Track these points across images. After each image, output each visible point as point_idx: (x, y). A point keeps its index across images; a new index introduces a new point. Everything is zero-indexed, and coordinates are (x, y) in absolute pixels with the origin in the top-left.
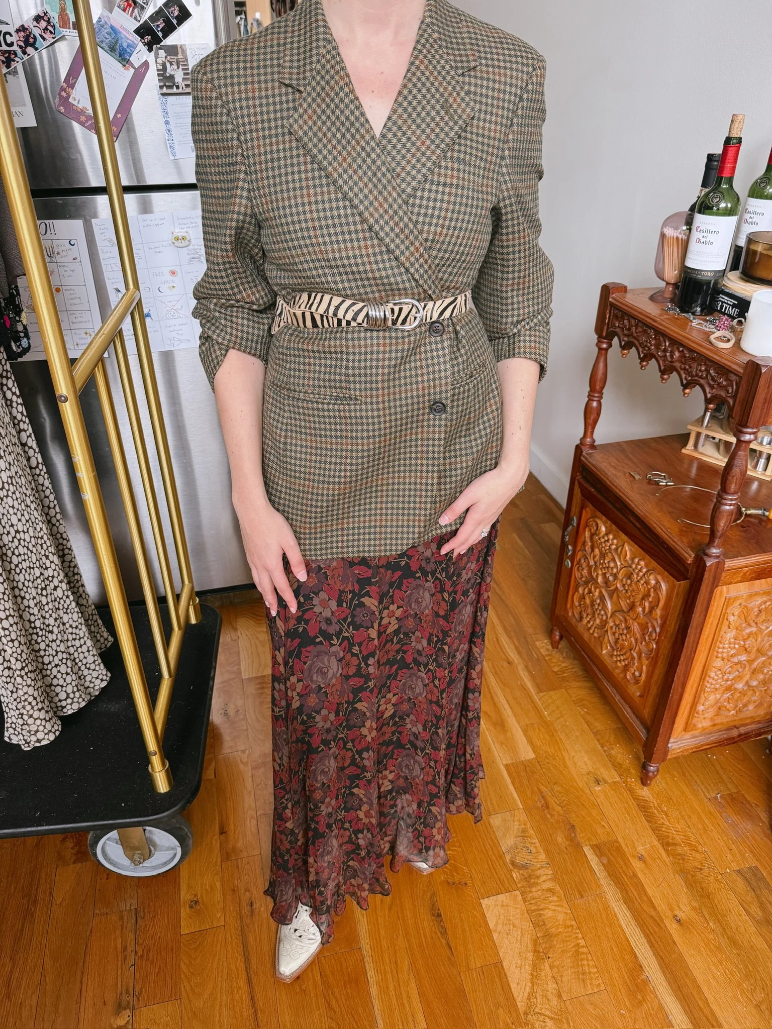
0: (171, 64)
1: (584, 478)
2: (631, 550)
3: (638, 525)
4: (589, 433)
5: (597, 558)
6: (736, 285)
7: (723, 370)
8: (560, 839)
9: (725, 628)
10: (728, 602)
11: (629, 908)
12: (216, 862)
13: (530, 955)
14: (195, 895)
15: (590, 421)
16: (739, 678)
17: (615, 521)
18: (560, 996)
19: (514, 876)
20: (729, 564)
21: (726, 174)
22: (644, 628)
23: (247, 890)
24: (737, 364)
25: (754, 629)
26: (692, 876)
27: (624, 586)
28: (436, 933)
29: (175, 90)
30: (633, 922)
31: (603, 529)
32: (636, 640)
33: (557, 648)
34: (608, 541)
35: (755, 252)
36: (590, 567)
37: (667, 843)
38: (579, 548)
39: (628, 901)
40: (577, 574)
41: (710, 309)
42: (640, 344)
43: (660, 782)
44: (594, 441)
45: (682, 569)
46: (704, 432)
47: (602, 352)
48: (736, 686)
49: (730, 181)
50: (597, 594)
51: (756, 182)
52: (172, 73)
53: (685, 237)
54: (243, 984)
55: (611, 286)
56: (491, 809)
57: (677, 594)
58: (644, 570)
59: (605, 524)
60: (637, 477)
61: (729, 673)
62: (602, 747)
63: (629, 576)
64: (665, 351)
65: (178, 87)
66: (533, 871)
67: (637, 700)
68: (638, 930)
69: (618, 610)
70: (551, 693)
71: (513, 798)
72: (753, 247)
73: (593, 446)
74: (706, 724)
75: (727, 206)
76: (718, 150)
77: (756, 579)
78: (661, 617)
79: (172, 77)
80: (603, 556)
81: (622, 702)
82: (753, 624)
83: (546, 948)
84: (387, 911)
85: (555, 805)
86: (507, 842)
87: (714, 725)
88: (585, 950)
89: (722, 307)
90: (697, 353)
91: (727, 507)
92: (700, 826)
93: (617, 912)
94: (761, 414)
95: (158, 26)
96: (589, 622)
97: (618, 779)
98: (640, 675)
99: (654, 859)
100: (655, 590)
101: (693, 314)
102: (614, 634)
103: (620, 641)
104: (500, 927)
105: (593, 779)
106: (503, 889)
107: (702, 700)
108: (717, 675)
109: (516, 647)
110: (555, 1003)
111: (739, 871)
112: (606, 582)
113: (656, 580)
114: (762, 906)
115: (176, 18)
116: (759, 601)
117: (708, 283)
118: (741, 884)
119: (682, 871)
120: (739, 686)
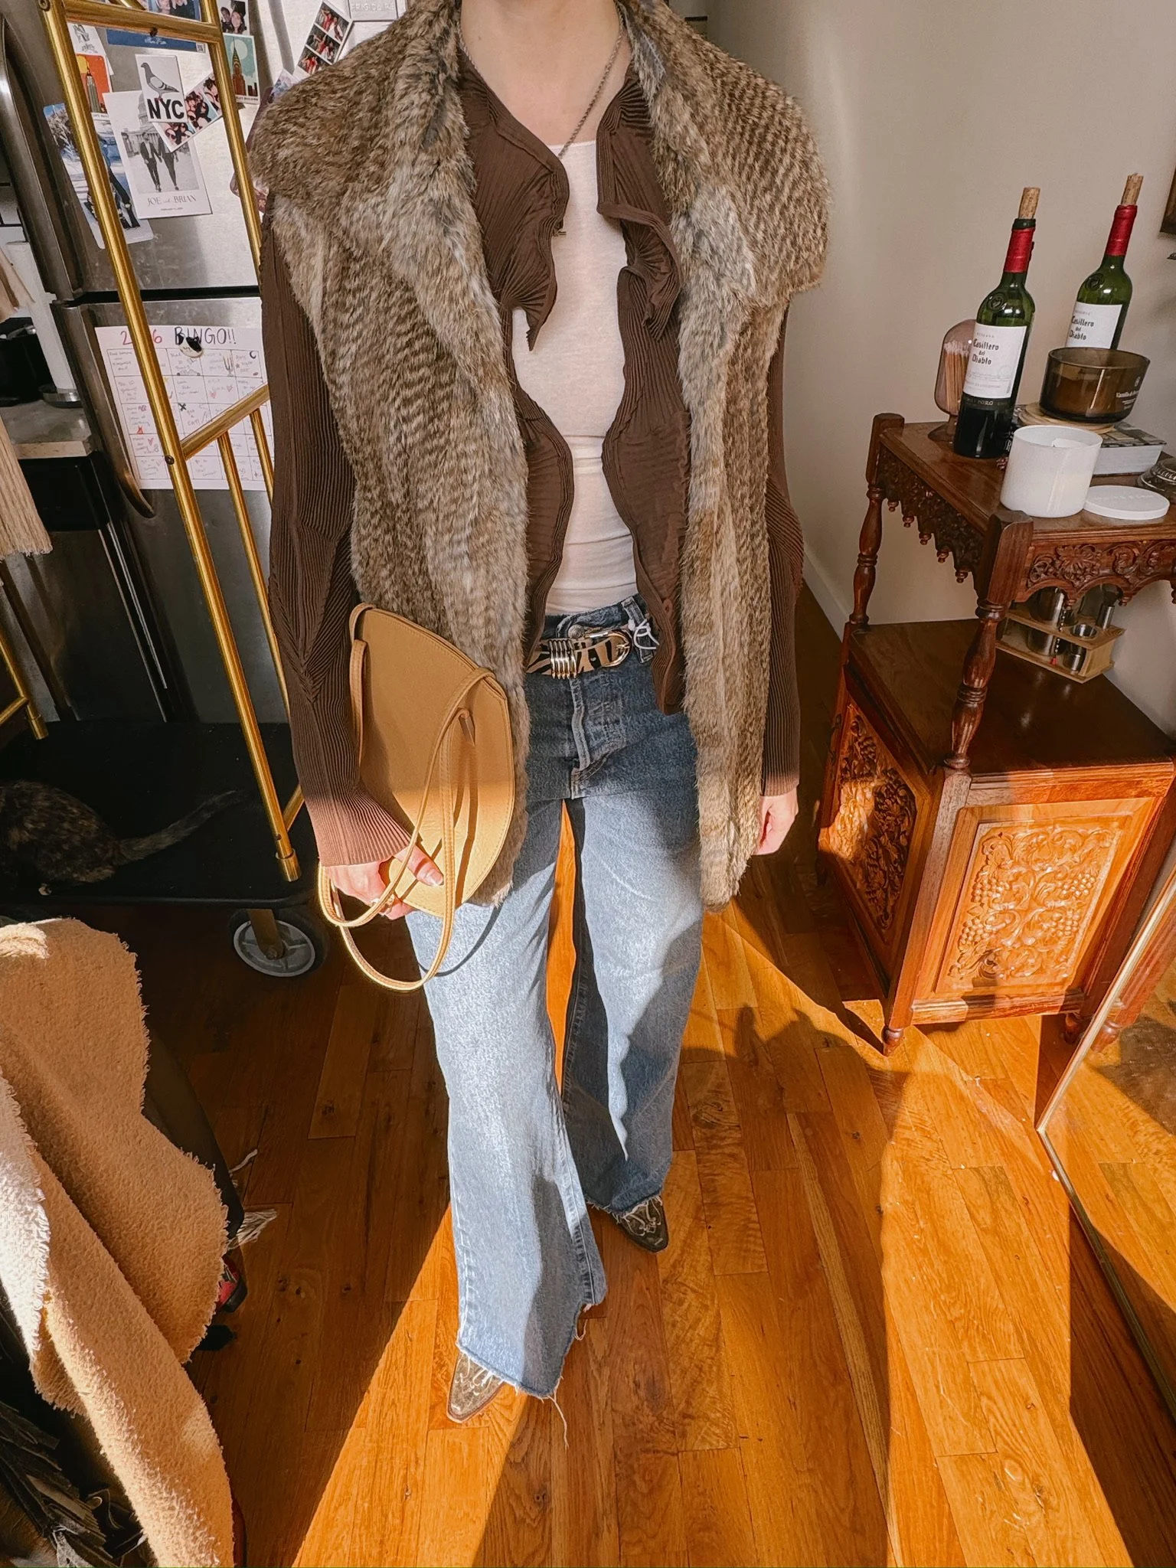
4: (860, 610)
7: (972, 528)
8: (762, 1100)
11: (823, 1190)
12: (362, 1071)
13: (691, 1220)
15: (862, 591)
16: (1005, 932)
18: (711, 1269)
19: (694, 1132)
25: (1023, 870)
30: (824, 1206)
34: (866, 748)
35: (1056, 376)
38: (842, 755)
39: (824, 1181)
42: (905, 495)
44: (867, 620)
47: (875, 504)
48: (1004, 942)
49: (1020, 278)
51: (1087, 281)
53: (964, 354)
55: (886, 418)
66: (718, 1131)
68: (826, 1215)
70: (800, 935)
72: (1054, 370)
73: (863, 626)
82: (1022, 863)
83: (709, 1216)
86: (696, 1096)
88: (755, 1226)
91: (971, 705)
93: (806, 1191)
105: (822, 1040)
109: (772, 879)
110: (703, 1276)
111: (977, 1170)
116: (1028, 832)
117: (990, 416)
118: (975, 1185)
119: (904, 1160)
120: (1008, 942)
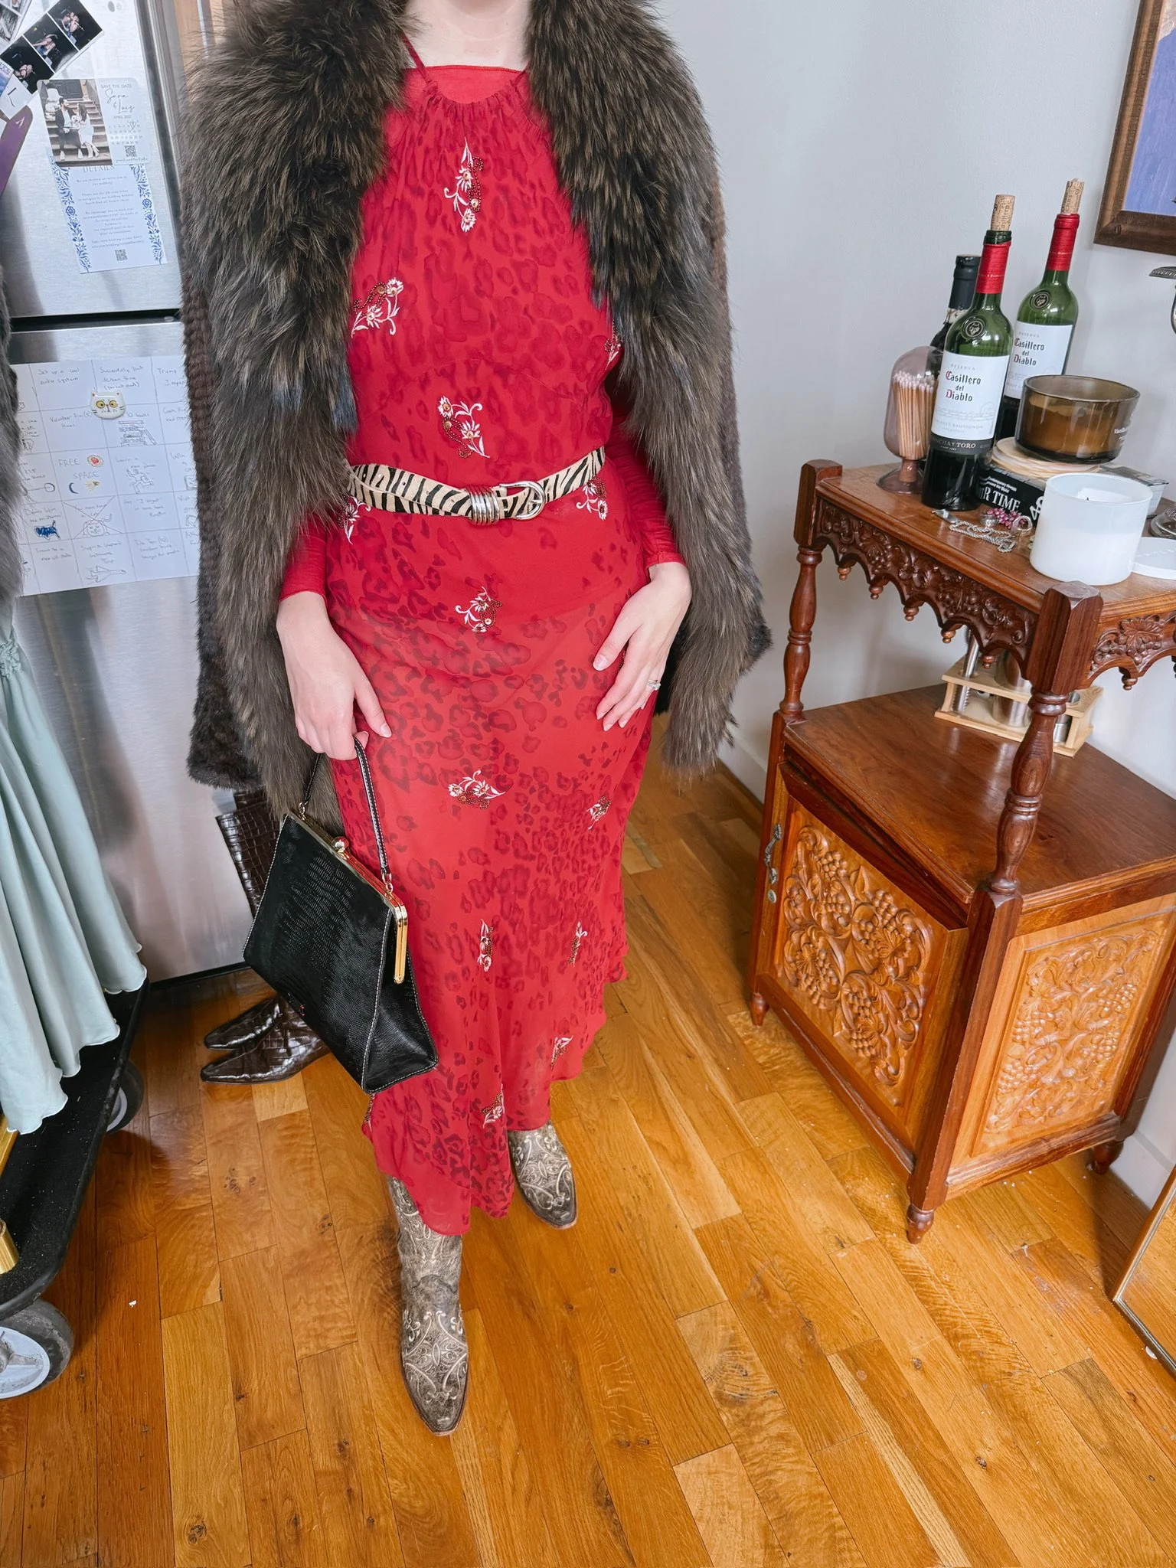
0: (71, 113)
1: (789, 763)
2: (869, 877)
3: (881, 841)
4: (793, 695)
5: (818, 889)
6: (1011, 460)
7: (1005, 602)
8: (790, 1345)
9: (1024, 996)
10: (1028, 958)
11: (906, 1451)
12: (232, 1452)
13: (759, 1554)
14: (198, 1517)
15: (795, 676)
16: (1047, 1068)
17: (842, 833)
19: (724, 1418)
20: (1030, 901)
21: (988, 291)
22: (898, 999)
24: (1030, 594)
25: (1067, 994)
26: (998, 1387)
27: (862, 933)
28: (605, 1534)
29: (80, 157)
30: (915, 1477)
31: (825, 843)
32: (887, 1017)
33: (761, 1024)
34: (833, 862)
35: (1039, 410)
36: (807, 903)
37: (954, 1336)
38: (787, 872)
39: (904, 1440)
40: (785, 912)
41: (973, 502)
42: (868, 558)
43: (934, 1237)
44: (801, 706)
45: (955, 911)
46: (967, 685)
47: (807, 571)
48: (1043, 1079)
49: (996, 300)
50: (820, 944)
51: (1029, 298)
52: (75, 127)
53: (930, 389)
55: (817, 466)
56: (679, 1308)
57: (949, 949)
58: (894, 910)
59: (827, 836)
61: (1033, 1062)
62: (843, 1183)
64: (910, 570)
65: (85, 152)
66: (753, 1407)
67: (894, 1111)
68: (923, 1489)
69: (855, 970)
70: (759, 1100)
71: (712, 1286)
72: (1034, 402)
73: (799, 714)
74: (1001, 1141)
75: (992, 340)
76: (977, 251)
77: (1069, 921)
78: (926, 983)
79: (73, 135)
80: (827, 886)
81: (871, 1112)
82: (1066, 987)
83: (783, 1538)
84: (523, 1506)
85: (778, 1290)
86: (708, 1362)
87: (1013, 1141)
88: (844, 1533)
89: (992, 496)
90: (964, 576)
91: (1023, 817)
92: (1002, 1302)
93: (888, 1462)
94: (1070, 672)
95: (43, 47)
96: (810, 987)
97: (871, 1236)
98: (897, 1072)
99: (938, 1366)
100: (912, 942)
101: (948, 508)
102: (851, 1006)
103: (861, 1019)
104: (707, 1512)
105: (833, 1240)
106: (707, 1444)
107: (994, 1106)
108: (1015, 1068)
109: (699, 1029)
111: (1065, 1371)
112: (835, 927)
113: (914, 925)
114: (1105, 1423)
115: (75, 34)
116: (1073, 952)
117: (970, 459)
118: (1072, 1391)
119: (982, 1380)
120: (1049, 1080)
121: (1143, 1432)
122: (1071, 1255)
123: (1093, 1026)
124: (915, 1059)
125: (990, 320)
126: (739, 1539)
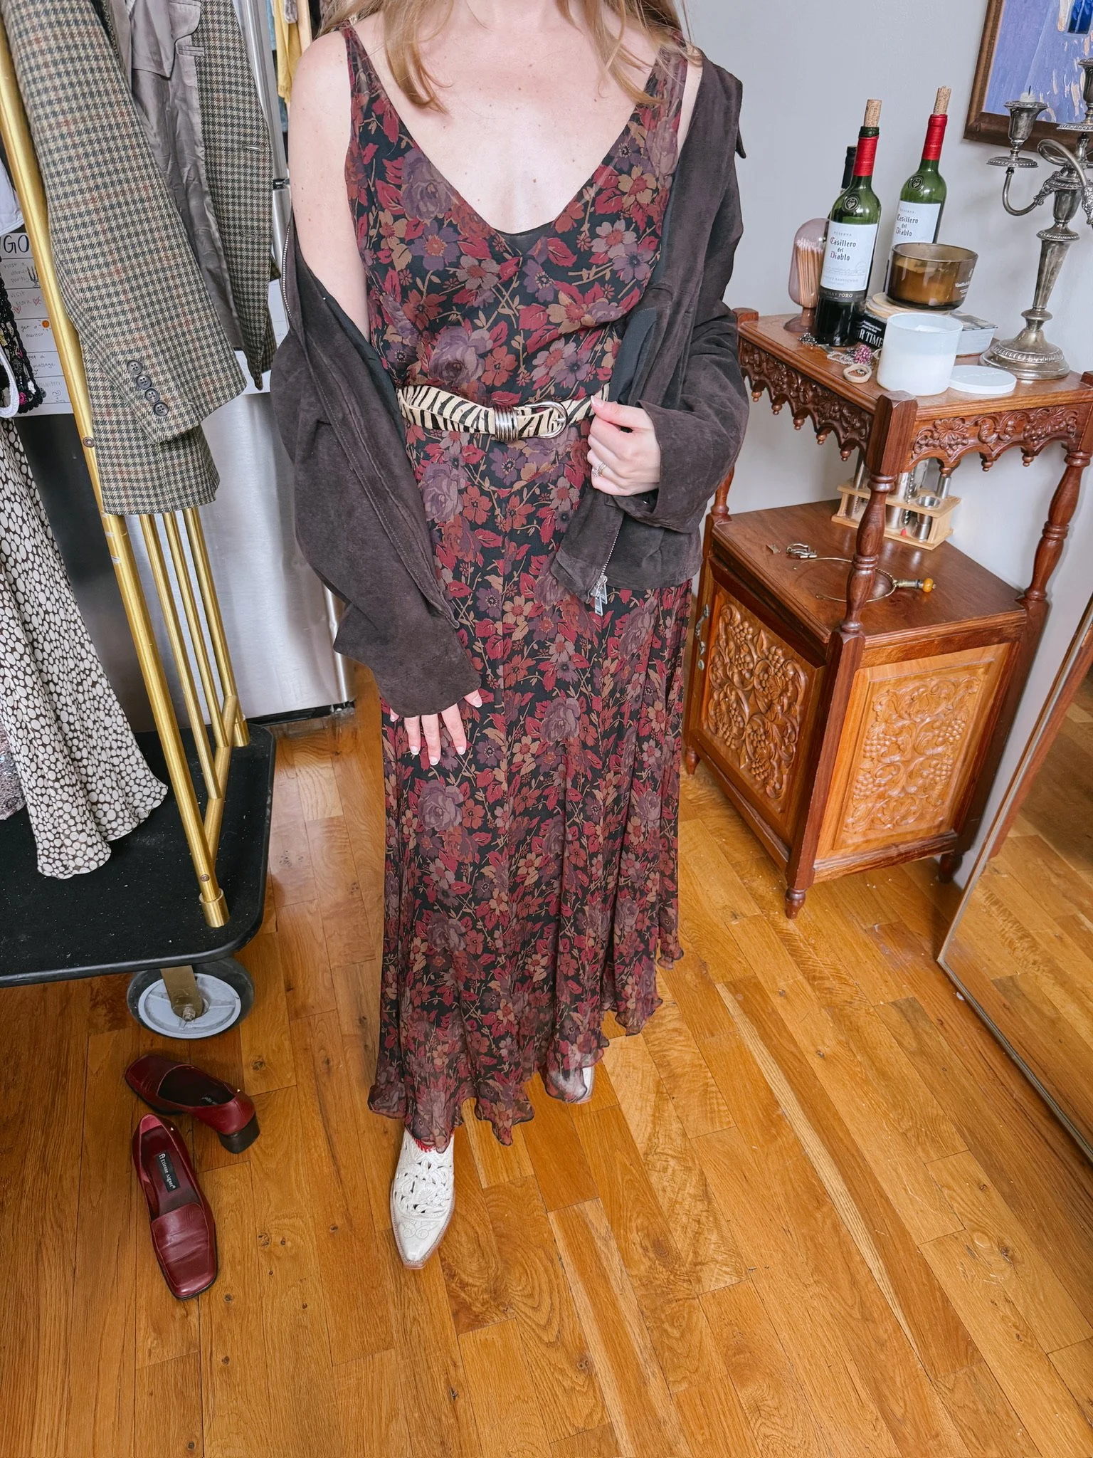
1: (717, 556)
2: (767, 638)
3: (774, 607)
4: (721, 500)
5: (732, 654)
6: (881, 308)
7: (857, 409)
9: (871, 720)
10: (873, 688)
11: (767, 1046)
13: (652, 1097)
14: (260, 1056)
16: (892, 783)
17: (749, 606)
18: (684, 1135)
20: (870, 641)
21: (865, 173)
22: (782, 729)
23: (322, 1048)
24: (870, 401)
25: (907, 722)
26: (840, 1010)
27: (761, 683)
30: (771, 1059)
31: (738, 616)
32: (776, 745)
33: (693, 773)
35: (901, 269)
36: (724, 665)
37: (812, 978)
38: (712, 643)
39: (765, 1037)
40: (711, 676)
41: (851, 339)
43: (805, 913)
44: (727, 509)
45: (819, 651)
46: (857, 495)
49: (869, 179)
50: (733, 698)
51: (909, 182)
53: (820, 251)
54: (321, 1142)
57: (816, 683)
58: (782, 660)
59: (739, 609)
60: (775, 551)
61: (881, 777)
62: (742, 879)
63: (766, 670)
64: (798, 390)
67: (778, 817)
68: (775, 1067)
69: (756, 712)
72: (899, 263)
73: (726, 516)
74: (858, 839)
75: (866, 212)
76: (855, 143)
78: (801, 714)
80: (738, 649)
81: (763, 822)
82: (906, 716)
87: (868, 842)
88: (714, 1089)
89: (863, 335)
90: (831, 391)
91: (864, 572)
92: (853, 959)
93: (752, 1049)
94: (895, 458)
96: (725, 733)
97: (758, 912)
98: (781, 787)
99: (798, 995)
100: (793, 683)
101: (832, 344)
102: (752, 742)
103: (759, 751)
104: (618, 1070)
107: (851, 810)
108: (866, 779)
110: (679, 1142)
111: (894, 1003)
112: (743, 682)
113: (796, 672)
114: (917, 1036)
116: (911, 686)
117: (847, 307)
118: (895, 1016)
119: (830, 1006)
120: (895, 793)
121: (944, 1044)
122: (911, 932)
123: (930, 752)
124: (793, 773)
125: (863, 197)
126: (639, 1087)
